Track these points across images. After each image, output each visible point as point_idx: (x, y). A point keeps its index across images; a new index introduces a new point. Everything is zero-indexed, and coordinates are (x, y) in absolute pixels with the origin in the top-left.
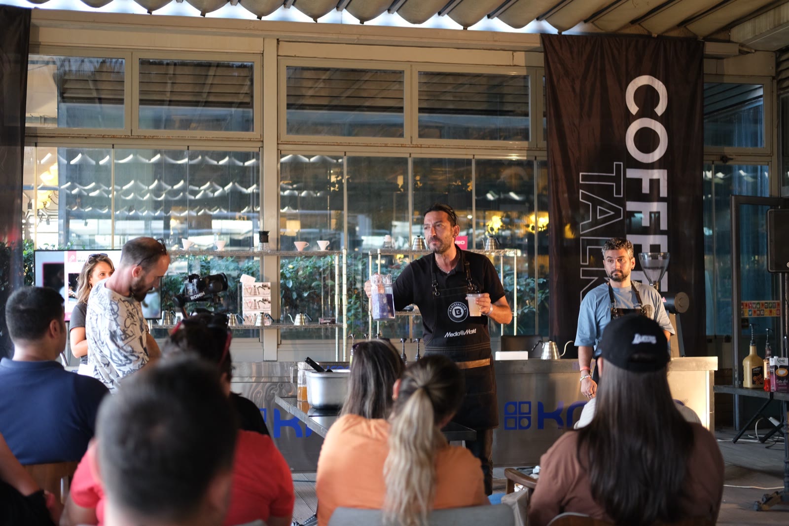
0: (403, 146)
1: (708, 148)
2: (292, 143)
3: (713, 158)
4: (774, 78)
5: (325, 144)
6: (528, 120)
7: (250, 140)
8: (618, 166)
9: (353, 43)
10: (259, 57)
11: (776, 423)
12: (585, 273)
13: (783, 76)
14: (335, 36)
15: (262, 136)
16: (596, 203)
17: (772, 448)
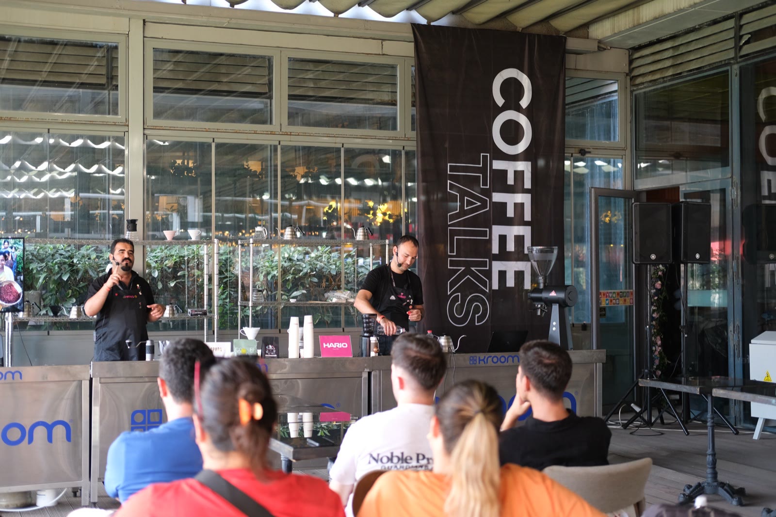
0: (272, 133)
1: (569, 141)
2: (159, 128)
3: (572, 151)
4: (627, 75)
5: (193, 129)
6: (396, 109)
7: (115, 125)
8: (485, 157)
9: (222, 26)
10: (124, 38)
11: (638, 409)
12: (453, 263)
13: (636, 73)
14: (204, 19)
15: (127, 120)
16: (463, 194)
17: (635, 433)
